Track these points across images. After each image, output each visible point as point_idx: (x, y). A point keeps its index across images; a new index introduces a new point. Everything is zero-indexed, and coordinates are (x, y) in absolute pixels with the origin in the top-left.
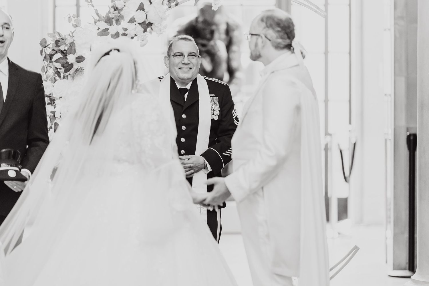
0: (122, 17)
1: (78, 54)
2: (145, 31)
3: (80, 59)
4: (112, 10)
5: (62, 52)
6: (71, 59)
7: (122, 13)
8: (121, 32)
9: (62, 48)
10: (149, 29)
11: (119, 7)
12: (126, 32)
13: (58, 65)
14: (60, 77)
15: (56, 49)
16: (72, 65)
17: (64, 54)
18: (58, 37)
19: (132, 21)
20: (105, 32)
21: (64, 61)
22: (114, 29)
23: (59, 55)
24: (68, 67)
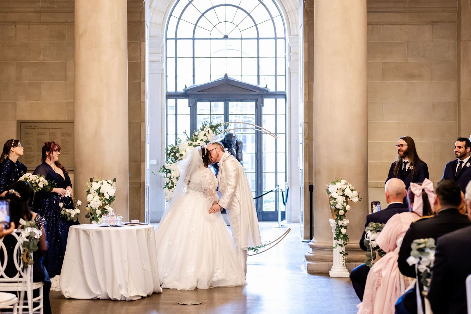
0: (197, 139)
1: (180, 153)
2: (207, 144)
3: (181, 155)
4: (194, 136)
5: (174, 152)
6: (178, 155)
7: (198, 137)
8: (197, 144)
9: (174, 151)
10: (208, 143)
11: (197, 135)
12: (199, 145)
13: (173, 158)
14: (173, 162)
15: (172, 151)
16: (178, 157)
17: (175, 153)
18: (172, 147)
19: (202, 140)
20: (191, 145)
21: (175, 156)
22: (194, 143)
23: (173, 154)
24: (176, 158)
